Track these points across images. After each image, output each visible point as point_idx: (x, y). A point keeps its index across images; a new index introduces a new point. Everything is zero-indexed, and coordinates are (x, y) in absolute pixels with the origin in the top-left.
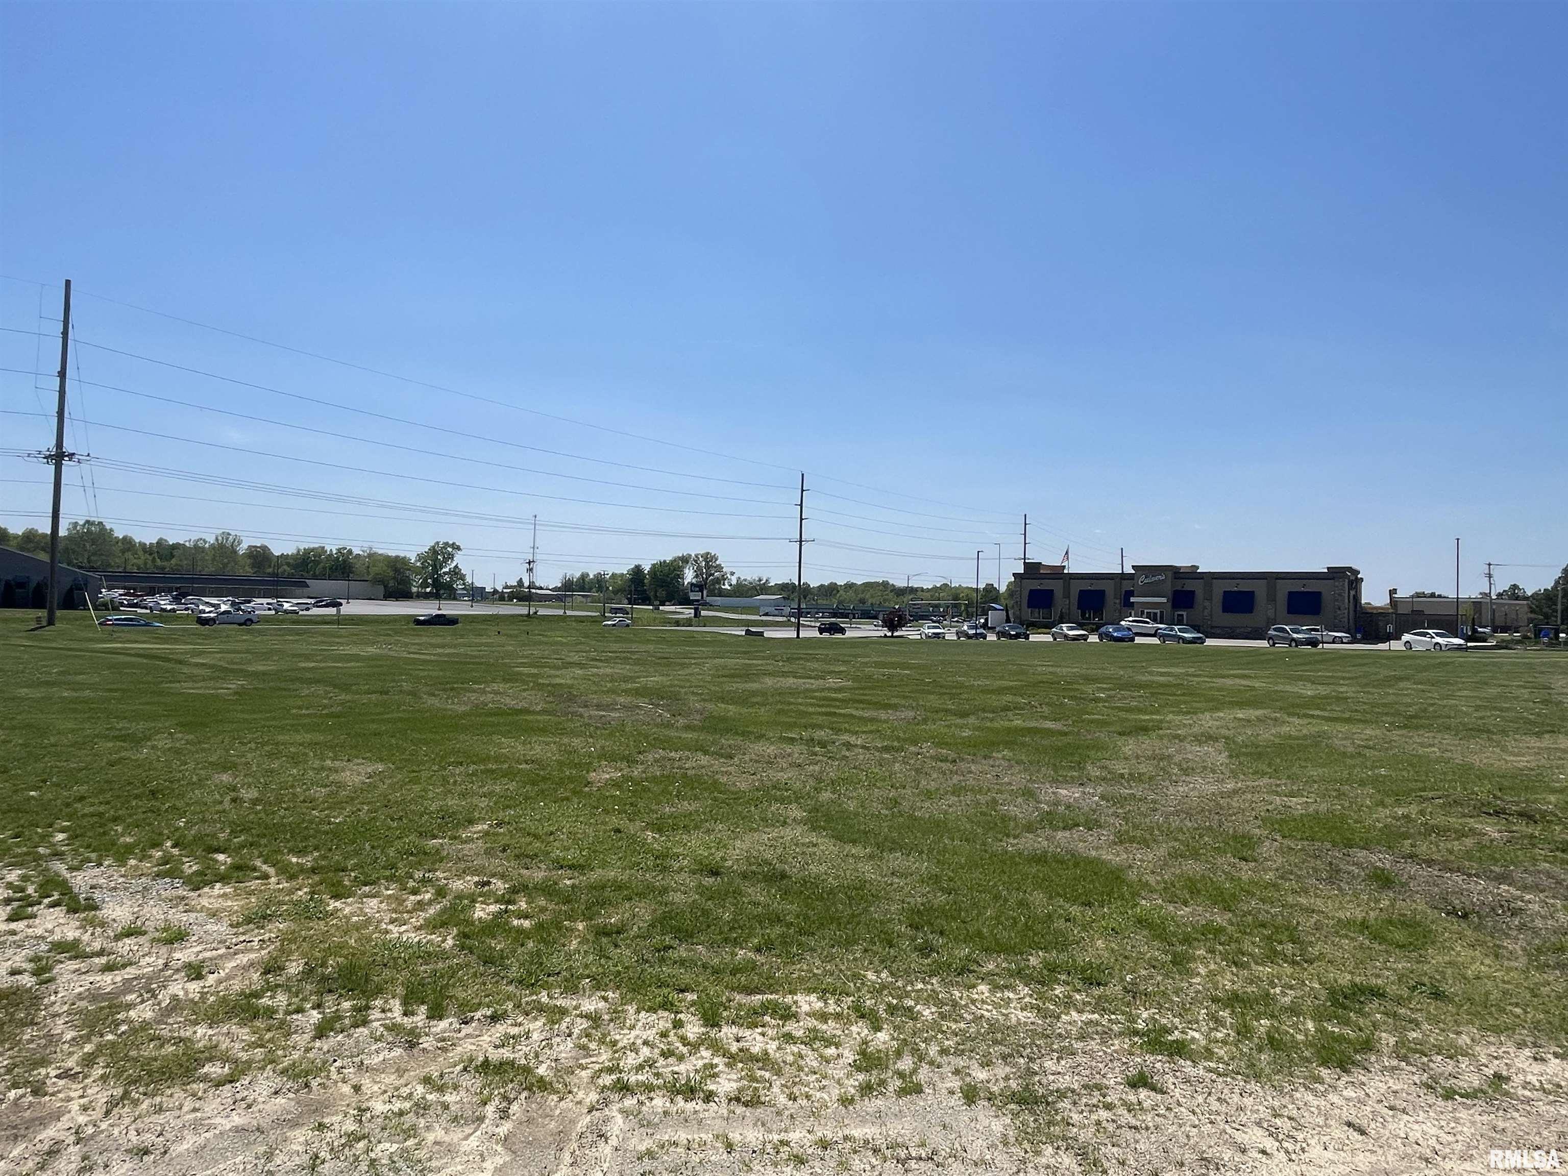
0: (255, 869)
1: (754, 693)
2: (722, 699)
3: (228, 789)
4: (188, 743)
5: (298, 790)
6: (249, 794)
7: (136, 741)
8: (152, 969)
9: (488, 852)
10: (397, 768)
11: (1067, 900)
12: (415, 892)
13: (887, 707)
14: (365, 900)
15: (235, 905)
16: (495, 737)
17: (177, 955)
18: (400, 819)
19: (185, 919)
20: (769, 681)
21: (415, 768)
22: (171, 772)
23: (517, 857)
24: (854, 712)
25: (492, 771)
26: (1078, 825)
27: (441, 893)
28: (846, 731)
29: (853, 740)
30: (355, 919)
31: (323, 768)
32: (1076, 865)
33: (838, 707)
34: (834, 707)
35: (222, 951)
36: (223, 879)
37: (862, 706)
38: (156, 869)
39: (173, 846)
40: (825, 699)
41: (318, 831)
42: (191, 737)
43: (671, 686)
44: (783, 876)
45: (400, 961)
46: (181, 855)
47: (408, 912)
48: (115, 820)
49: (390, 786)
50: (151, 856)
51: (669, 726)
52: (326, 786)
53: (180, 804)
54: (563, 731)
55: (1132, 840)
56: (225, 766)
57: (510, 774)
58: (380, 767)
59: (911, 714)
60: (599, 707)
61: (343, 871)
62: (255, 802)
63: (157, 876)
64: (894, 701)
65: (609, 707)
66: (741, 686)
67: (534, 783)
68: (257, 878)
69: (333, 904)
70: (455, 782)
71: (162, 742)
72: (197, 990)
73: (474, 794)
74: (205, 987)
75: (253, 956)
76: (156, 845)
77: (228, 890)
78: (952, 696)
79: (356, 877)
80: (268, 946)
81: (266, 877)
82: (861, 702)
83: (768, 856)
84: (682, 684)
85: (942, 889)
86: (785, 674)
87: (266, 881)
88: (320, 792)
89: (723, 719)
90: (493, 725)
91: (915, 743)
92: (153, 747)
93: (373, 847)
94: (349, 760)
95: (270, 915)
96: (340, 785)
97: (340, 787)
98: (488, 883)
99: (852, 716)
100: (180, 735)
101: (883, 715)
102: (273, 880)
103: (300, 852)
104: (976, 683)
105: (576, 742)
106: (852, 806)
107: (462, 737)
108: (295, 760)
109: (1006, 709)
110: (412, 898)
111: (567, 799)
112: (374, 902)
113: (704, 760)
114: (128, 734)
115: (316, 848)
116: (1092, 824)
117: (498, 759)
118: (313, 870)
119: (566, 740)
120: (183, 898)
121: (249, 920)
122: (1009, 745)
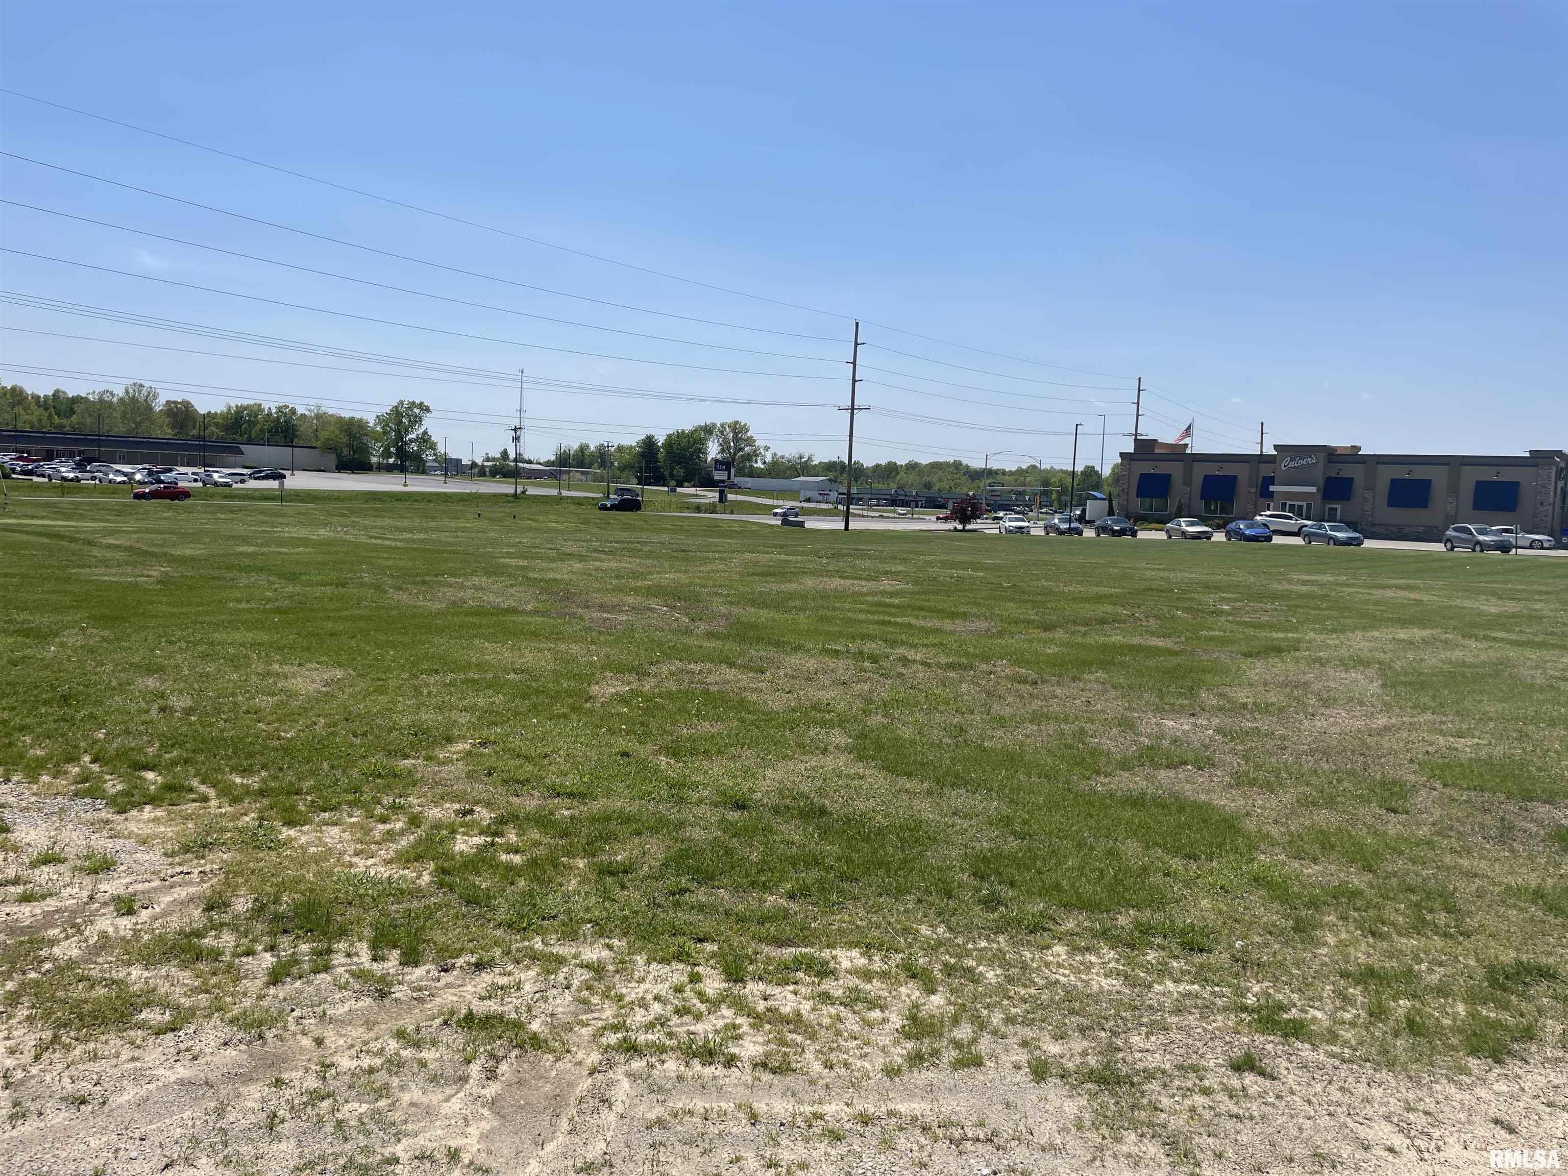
0: (191, 790)
1: (791, 596)
2: (753, 602)
3: (155, 695)
4: (104, 639)
5: (240, 698)
6: (180, 702)
7: (42, 636)
8: (75, 901)
9: (470, 775)
10: (359, 675)
11: (1166, 850)
12: (384, 820)
13: (953, 615)
14: (324, 828)
15: (169, 831)
16: (476, 641)
17: (102, 887)
18: (365, 734)
19: (110, 846)
20: (810, 582)
21: (381, 675)
22: (85, 675)
23: (505, 782)
24: (913, 621)
25: (474, 681)
26: (1186, 763)
27: (415, 821)
28: (903, 643)
29: (911, 654)
30: (312, 850)
31: (269, 673)
32: (1181, 810)
33: (894, 615)
34: (890, 614)
35: (156, 883)
36: (154, 800)
37: (923, 613)
38: (73, 788)
39: (93, 762)
40: (878, 604)
41: (265, 747)
42: (106, 633)
43: (690, 584)
44: (823, 812)
45: (368, 900)
46: (102, 772)
47: (376, 843)
48: (22, 729)
49: (352, 695)
50: (66, 773)
51: (688, 632)
52: (273, 694)
53: (98, 711)
54: (557, 636)
55: (1252, 783)
56: (150, 669)
57: (495, 685)
58: (339, 673)
59: (984, 625)
60: (602, 608)
61: (297, 794)
62: (188, 712)
63: (76, 795)
64: (962, 609)
65: (612, 609)
66: (774, 587)
67: (524, 697)
68: (194, 801)
69: (287, 833)
70: (429, 693)
71: (72, 638)
72: (128, 927)
73: (452, 708)
74: (137, 923)
75: (192, 890)
76: (73, 759)
77: (159, 813)
78: (1036, 604)
79: (313, 802)
80: (211, 879)
81: (205, 799)
82: (921, 609)
83: (805, 788)
84: (704, 582)
85: (1014, 833)
86: (829, 574)
87: (203, 804)
88: (266, 702)
89: (754, 626)
90: (474, 626)
91: (986, 659)
92: (62, 645)
93: (332, 767)
94: (300, 665)
95: (211, 843)
96: (291, 694)
97: (290, 696)
98: (471, 812)
99: (910, 625)
100: (94, 631)
101: (948, 625)
102: (213, 803)
103: (245, 772)
104: (1066, 590)
105: (575, 649)
106: (907, 733)
107: (437, 640)
108: (236, 663)
109: (1103, 621)
110: (381, 827)
111: (565, 716)
112: (335, 831)
113: (730, 674)
114: (32, 629)
115: (264, 767)
116: (1204, 762)
117: (480, 666)
118: (262, 793)
119: (562, 647)
120: (107, 822)
121: (186, 849)
122: (1104, 665)
